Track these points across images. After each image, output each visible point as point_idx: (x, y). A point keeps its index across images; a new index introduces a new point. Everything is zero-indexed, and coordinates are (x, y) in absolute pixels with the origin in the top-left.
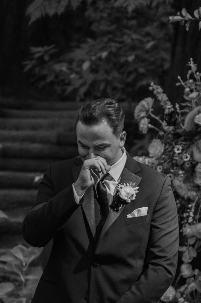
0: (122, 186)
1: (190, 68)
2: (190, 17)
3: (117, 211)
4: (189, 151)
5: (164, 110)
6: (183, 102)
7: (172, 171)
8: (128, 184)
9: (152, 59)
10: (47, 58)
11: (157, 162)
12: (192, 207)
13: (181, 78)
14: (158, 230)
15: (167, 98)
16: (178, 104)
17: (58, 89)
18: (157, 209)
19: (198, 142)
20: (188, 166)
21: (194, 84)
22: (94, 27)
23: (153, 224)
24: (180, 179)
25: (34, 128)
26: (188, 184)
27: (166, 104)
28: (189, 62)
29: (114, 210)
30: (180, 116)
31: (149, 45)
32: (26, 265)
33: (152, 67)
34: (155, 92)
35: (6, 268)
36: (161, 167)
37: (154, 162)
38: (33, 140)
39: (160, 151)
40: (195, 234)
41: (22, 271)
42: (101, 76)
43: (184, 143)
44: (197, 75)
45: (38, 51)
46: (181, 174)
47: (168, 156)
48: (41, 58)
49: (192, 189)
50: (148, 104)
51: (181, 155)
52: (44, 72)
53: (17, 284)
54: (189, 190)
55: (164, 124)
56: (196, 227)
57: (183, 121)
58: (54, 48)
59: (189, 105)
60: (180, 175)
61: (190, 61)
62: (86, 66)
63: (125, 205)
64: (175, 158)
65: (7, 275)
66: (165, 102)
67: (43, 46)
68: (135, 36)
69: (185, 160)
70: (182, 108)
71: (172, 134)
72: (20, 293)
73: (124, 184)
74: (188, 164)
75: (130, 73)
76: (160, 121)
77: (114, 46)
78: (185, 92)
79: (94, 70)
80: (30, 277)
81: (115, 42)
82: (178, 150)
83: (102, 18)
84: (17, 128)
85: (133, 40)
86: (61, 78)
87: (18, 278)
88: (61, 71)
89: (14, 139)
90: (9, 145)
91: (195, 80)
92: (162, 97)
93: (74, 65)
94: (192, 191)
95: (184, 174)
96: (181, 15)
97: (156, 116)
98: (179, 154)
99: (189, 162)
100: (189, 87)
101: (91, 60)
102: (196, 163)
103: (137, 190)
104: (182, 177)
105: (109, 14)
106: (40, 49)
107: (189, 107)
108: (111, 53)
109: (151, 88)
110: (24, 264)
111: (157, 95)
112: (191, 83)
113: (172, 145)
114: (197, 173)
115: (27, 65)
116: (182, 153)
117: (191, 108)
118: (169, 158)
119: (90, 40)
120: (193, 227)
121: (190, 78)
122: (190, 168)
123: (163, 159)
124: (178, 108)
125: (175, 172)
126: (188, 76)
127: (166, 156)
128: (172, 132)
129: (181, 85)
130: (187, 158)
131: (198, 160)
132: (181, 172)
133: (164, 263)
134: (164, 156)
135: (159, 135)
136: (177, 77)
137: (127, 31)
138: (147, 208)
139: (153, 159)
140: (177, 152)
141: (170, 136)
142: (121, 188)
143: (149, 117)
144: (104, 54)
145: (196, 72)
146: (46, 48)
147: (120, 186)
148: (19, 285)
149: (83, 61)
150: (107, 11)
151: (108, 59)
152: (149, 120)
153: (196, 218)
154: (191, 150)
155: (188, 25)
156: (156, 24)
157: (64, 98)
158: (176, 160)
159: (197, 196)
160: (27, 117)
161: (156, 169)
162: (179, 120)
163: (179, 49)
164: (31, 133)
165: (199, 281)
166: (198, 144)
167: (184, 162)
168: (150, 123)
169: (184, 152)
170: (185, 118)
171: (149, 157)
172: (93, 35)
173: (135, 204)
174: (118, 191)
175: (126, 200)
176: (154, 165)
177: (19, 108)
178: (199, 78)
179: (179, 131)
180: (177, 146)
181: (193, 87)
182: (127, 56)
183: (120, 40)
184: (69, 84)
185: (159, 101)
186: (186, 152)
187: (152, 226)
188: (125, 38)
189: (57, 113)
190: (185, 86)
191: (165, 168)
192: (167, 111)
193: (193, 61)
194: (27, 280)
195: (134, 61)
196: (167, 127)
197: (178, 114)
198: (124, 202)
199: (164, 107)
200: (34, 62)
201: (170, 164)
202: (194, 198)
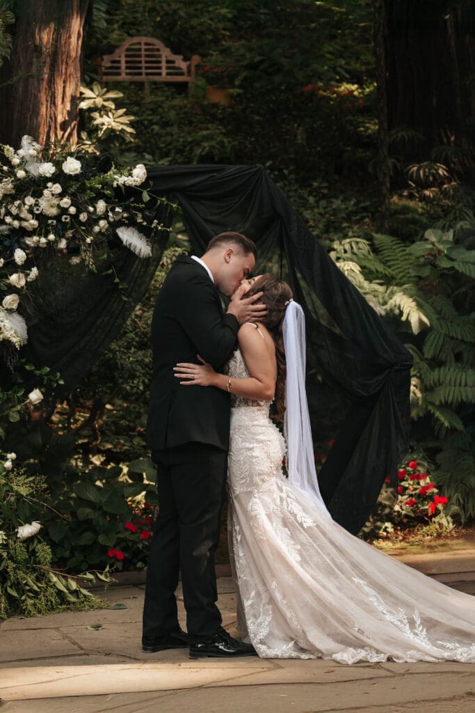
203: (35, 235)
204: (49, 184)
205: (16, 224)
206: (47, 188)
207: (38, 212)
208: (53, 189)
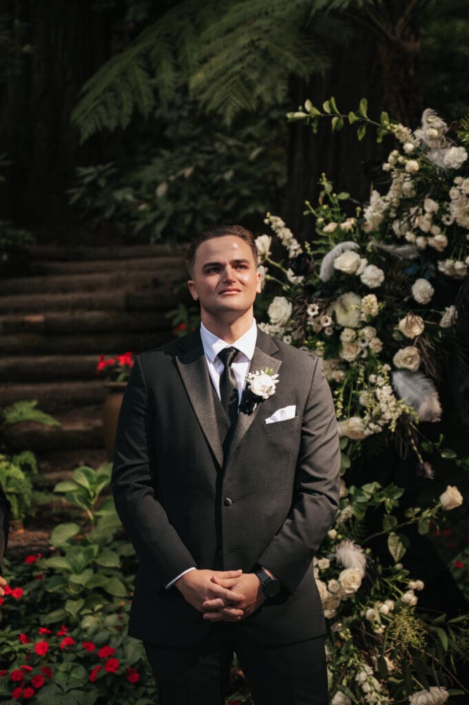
0: (254, 376)
1: (322, 188)
2: (318, 112)
3: (250, 413)
4: (330, 312)
5: (288, 252)
6: (316, 240)
7: (306, 342)
8: (262, 372)
9: (259, 175)
10: (102, 182)
11: (283, 331)
12: (339, 394)
13: (311, 204)
14: (313, 438)
15: (291, 235)
16: (308, 242)
17: (121, 226)
18: (309, 406)
19: (342, 296)
20: (329, 334)
21: (330, 211)
22: (169, 133)
23: (305, 429)
24: (320, 353)
25: (90, 288)
26: (332, 361)
27: (290, 244)
28: (321, 180)
29: (245, 413)
30: (313, 260)
31: (254, 154)
32: (95, 494)
33: (260, 187)
34: (273, 226)
35: (64, 500)
36: (289, 337)
37: (279, 331)
38: (90, 306)
39: (286, 315)
40: (346, 434)
41: (88, 505)
42: (183, 204)
43: (320, 300)
44: (333, 198)
45: (88, 173)
46: (320, 347)
47: (298, 321)
48: (94, 183)
49: (338, 367)
50: (263, 245)
51: (317, 319)
52: (100, 203)
53: (82, 523)
54: (333, 369)
55: (290, 273)
56: (348, 424)
57: (318, 268)
58: (112, 167)
59: (324, 242)
60: (318, 348)
61: (322, 178)
62: (162, 190)
63: (260, 404)
64: (309, 323)
65: (66, 511)
66: (288, 240)
67: (95, 165)
68: (231, 142)
69: (325, 325)
70: (313, 247)
71: (302, 287)
72: (88, 536)
73: (257, 372)
74: (329, 331)
75: (228, 198)
76: (284, 270)
77: (201, 159)
78: (317, 224)
79: (172, 196)
80: (103, 513)
81: (202, 152)
82: (313, 310)
83: (180, 117)
84: (65, 290)
85: (229, 148)
86: (124, 210)
87: (84, 515)
88: (125, 200)
89: (61, 307)
90: (54, 315)
91: (331, 205)
92: (284, 234)
93: (143, 190)
94: (337, 370)
95: (324, 346)
96: (304, 111)
97: (276, 262)
98: (315, 317)
99: (330, 328)
100: (323, 216)
101: (168, 182)
102: (340, 328)
103: (277, 379)
104: (321, 350)
105: (191, 112)
106: (91, 170)
107: (324, 246)
108: (197, 170)
109: (266, 221)
110: (92, 494)
111: (277, 231)
112: (325, 211)
113: (304, 303)
114: (343, 343)
115: (72, 195)
116: (318, 315)
117: (328, 248)
118: (300, 324)
119: (165, 153)
120: (344, 422)
121: (324, 203)
122: (332, 336)
123: (292, 326)
124: (309, 249)
125: (311, 344)
126: (320, 200)
127: (296, 321)
128: (303, 285)
129: (311, 214)
130: (326, 322)
131: (343, 325)
132: (319, 343)
133: (325, 489)
134: (292, 321)
135: (283, 290)
136: (304, 202)
137: (219, 135)
138: (294, 407)
139: (277, 327)
140: (312, 314)
141: (299, 290)
142: (253, 379)
143: (266, 264)
144: (188, 172)
145: (331, 194)
146: (101, 168)
147: (251, 375)
148: (86, 525)
149: (156, 184)
150: (188, 107)
151: (193, 177)
152: (266, 269)
153: (346, 410)
154: (332, 310)
155: (315, 125)
156: (263, 122)
157: (130, 241)
158: (311, 326)
159: (346, 377)
160: (79, 272)
161: (282, 340)
162: (312, 266)
163: (299, 156)
164: (86, 296)
165: (359, 503)
166: (342, 299)
167: (324, 329)
168: (267, 273)
169: (323, 313)
170: (321, 262)
171: (270, 324)
172: (169, 145)
173: (276, 402)
174: (248, 384)
175: (261, 397)
176: (279, 336)
177: (64, 260)
178: (336, 201)
179: (313, 282)
180: (312, 306)
181: (329, 215)
182: (222, 173)
183: (208, 148)
184: (137, 219)
185: (280, 240)
186: (325, 314)
187: (304, 433)
188: (217, 145)
189: (123, 263)
190: (317, 215)
191: (295, 338)
192: (292, 254)
193: (326, 176)
194: (97, 518)
195: (233, 179)
196: (295, 278)
197: (309, 257)
198: (259, 399)
199: (288, 248)
200: (83, 189)
201: (303, 332)
202: (341, 380)
203: (449, 258)
204: (458, 180)
205: (420, 241)
206: (456, 185)
207: (448, 223)
208: (463, 187)
